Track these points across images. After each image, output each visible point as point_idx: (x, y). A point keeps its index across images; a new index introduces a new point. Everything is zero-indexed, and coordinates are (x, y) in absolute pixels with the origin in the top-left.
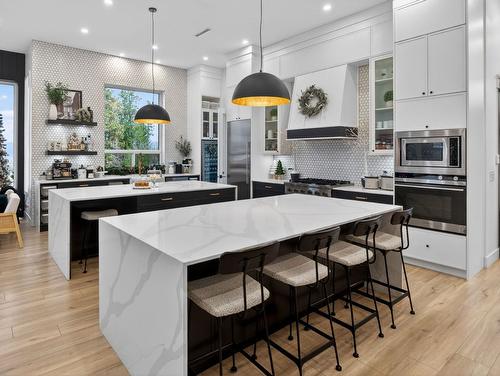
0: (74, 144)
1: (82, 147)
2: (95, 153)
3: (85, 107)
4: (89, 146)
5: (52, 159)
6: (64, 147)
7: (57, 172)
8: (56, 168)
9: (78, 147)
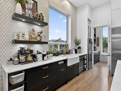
0: (33, 36)
1: (38, 39)
2: (46, 43)
3: (39, 12)
4: (42, 39)
5: (19, 47)
6: (27, 38)
7: (22, 58)
8: (22, 54)
9: (36, 38)
